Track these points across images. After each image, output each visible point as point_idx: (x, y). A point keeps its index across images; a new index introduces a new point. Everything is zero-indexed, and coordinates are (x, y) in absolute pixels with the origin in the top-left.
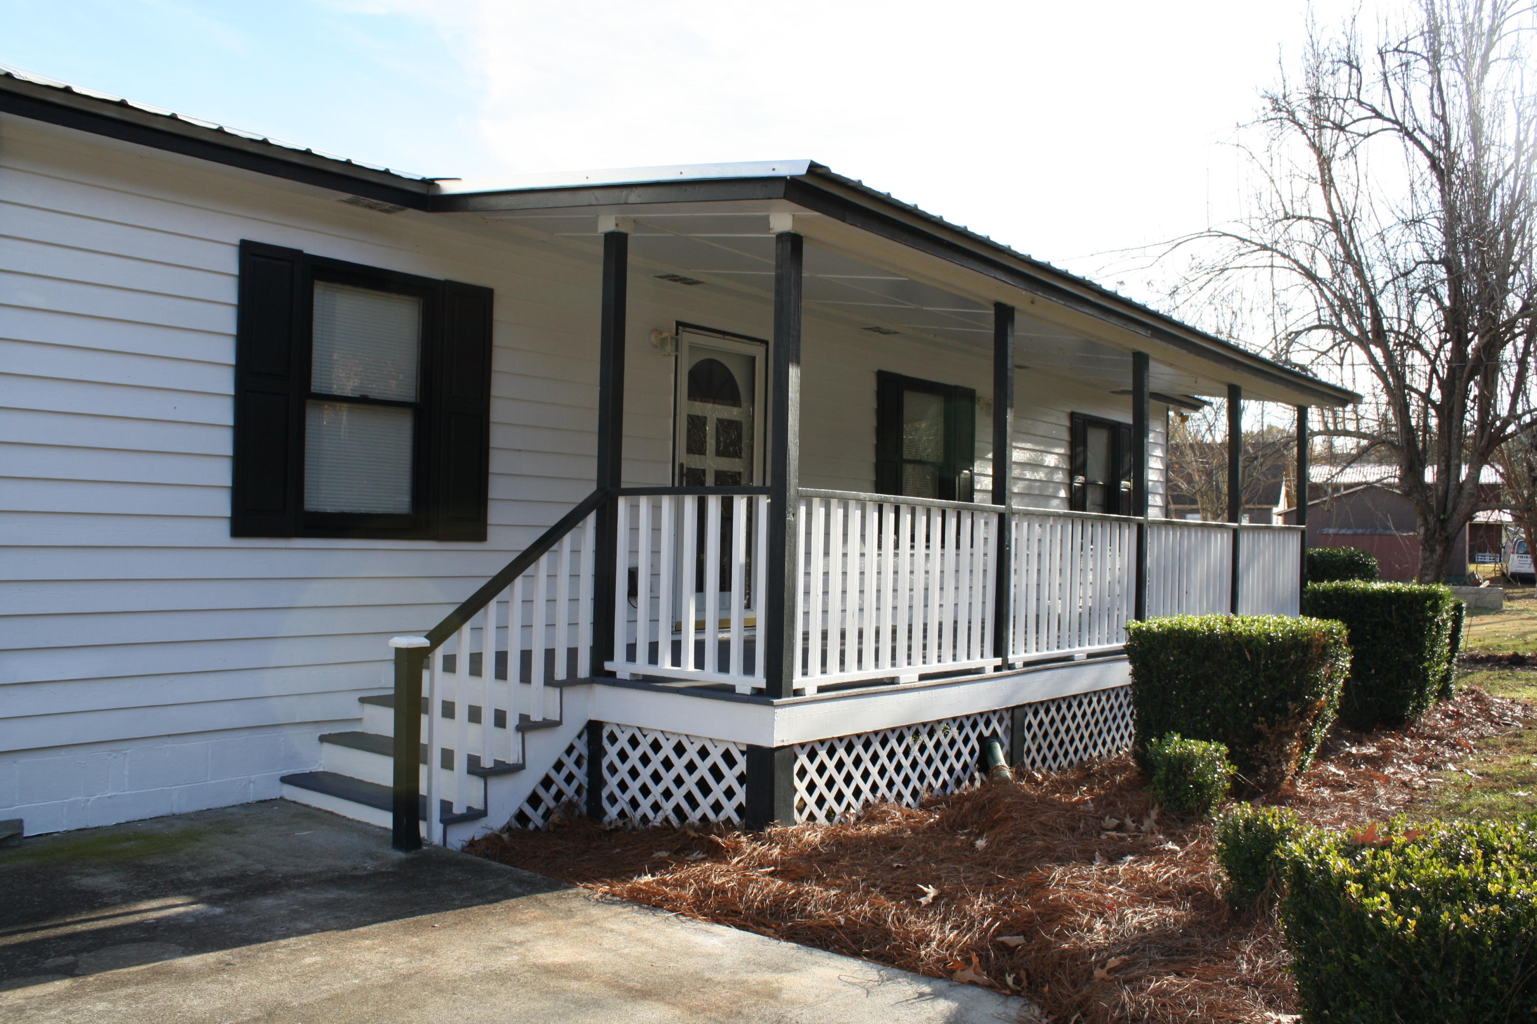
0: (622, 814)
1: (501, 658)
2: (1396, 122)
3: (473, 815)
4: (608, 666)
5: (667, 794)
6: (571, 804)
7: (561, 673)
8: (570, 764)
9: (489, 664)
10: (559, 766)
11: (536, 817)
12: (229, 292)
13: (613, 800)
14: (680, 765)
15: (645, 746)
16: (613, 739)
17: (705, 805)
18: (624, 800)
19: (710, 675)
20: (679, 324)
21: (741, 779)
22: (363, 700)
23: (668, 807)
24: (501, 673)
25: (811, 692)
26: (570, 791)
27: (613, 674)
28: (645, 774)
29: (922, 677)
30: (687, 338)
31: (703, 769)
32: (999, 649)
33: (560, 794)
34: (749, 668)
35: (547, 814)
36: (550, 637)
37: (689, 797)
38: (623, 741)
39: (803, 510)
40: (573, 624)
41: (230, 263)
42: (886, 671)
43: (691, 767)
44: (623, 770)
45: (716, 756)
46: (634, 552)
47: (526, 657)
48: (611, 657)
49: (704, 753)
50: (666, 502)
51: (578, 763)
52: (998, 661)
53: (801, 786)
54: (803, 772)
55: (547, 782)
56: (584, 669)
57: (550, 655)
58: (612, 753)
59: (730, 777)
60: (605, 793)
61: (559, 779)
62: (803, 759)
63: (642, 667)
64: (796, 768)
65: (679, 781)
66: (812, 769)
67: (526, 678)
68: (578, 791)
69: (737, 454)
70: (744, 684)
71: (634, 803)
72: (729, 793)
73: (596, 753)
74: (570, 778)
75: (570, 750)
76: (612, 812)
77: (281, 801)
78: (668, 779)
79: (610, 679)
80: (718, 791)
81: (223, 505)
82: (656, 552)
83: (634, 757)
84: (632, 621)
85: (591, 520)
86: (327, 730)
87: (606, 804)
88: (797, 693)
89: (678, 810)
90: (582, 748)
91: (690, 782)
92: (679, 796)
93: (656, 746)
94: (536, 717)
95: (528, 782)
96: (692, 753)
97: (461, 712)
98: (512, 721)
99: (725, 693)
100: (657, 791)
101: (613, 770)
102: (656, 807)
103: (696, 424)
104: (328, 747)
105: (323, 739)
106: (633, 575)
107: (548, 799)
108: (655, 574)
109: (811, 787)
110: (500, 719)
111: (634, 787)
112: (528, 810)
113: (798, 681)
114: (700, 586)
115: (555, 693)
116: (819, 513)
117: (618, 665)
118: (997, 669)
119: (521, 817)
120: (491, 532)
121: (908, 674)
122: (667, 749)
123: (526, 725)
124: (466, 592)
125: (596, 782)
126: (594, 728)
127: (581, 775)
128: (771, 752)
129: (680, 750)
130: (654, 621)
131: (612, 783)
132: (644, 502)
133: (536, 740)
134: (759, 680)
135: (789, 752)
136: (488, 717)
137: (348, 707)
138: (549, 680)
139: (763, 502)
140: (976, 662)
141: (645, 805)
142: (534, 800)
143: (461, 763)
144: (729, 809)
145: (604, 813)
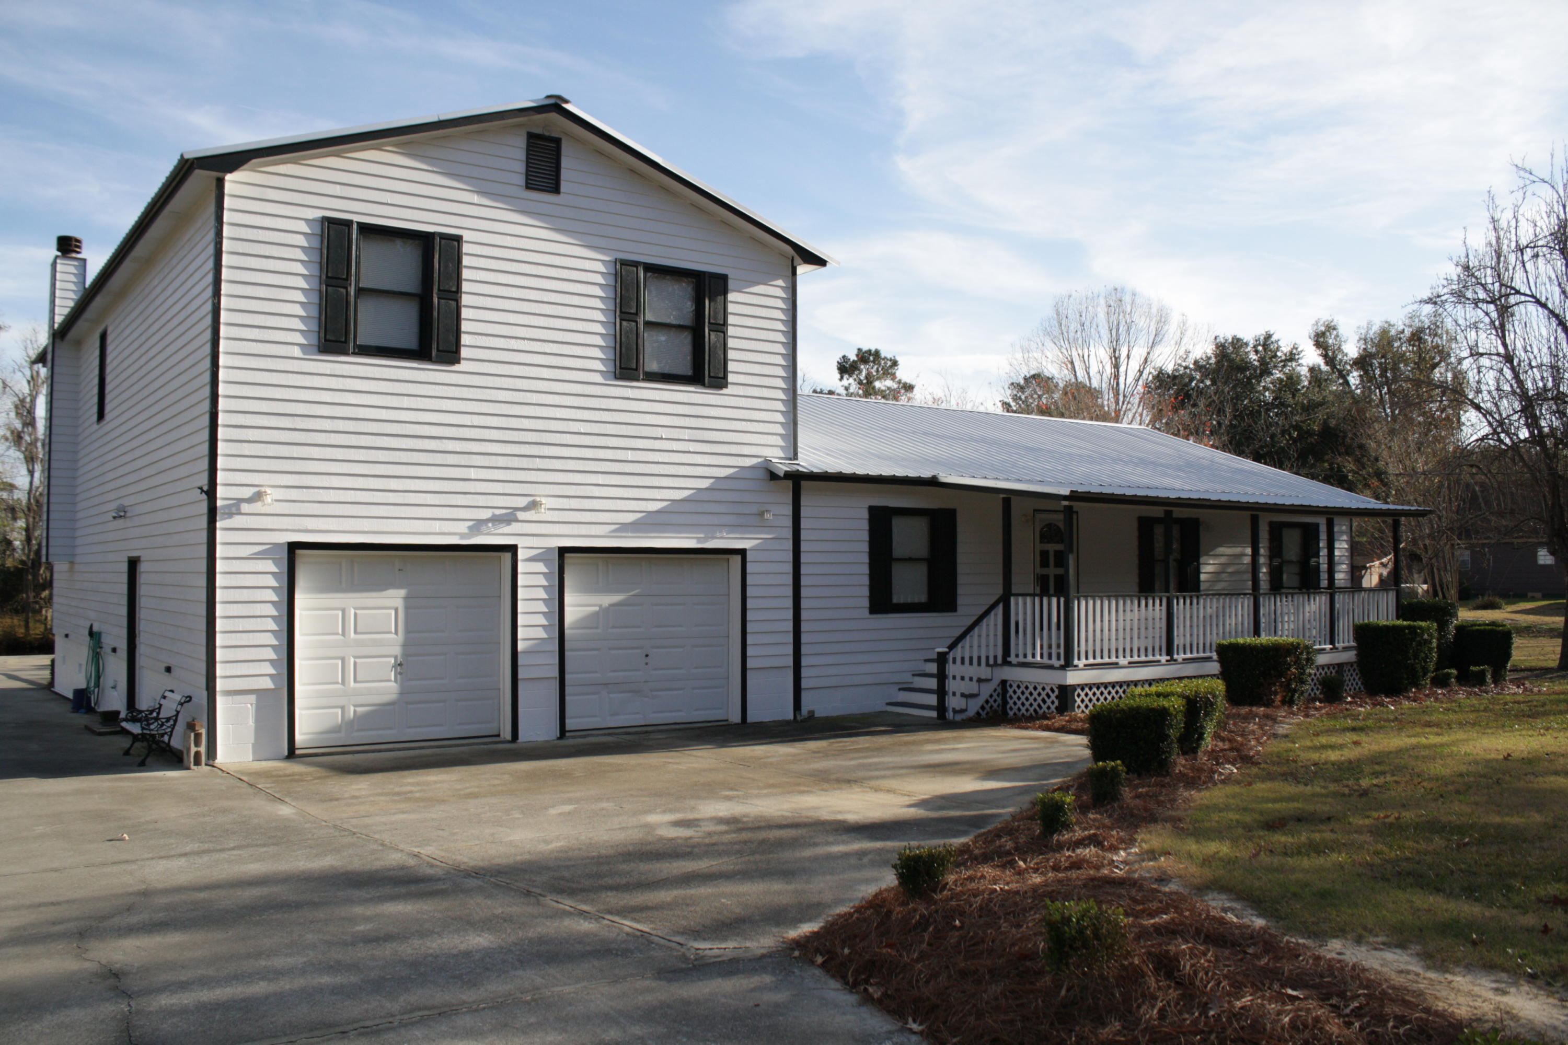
0: (1015, 714)
1: (971, 659)
2: (1532, 296)
3: (962, 711)
4: (1009, 659)
5: (1031, 705)
6: (996, 711)
7: (991, 662)
8: (995, 695)
9: (967, 661)
10: (991, 696)
11: (983, 714)
12: (865, 525)
13: (1011, 709)
14: (1035, 694)
15: (1023, 688)
16: (1011, 686)
17: (1044, 707)
18: (1015, 708)
19: (1046, 660)
20: (1035, 510)
21: (1057, 697)
22: (914, 675)
23: (1031, 709)
24: (971, 663)
25: (1081, 665)
26: (995, 705)
27: (1010, 662)
28: (1023, 698)
29: (1130, 663)
30: (1039, 516)
31: (1044, 695)
32: (1169, 652)
33: (991, 707)
34: (1059, 658)
35: (987, 713)
36: (988, 651)
37: (1039, 706)
38: (1015, 687)
39: (1076, 602)
40: (995, 646)
41: (866, 515)
42: (1114, 659)
43: (1039, 694)
44: (1015, 697)
45: (1048, 690)
46: (1017, 614)
47: (979, 658)
48: (1009, 656)
49: (1044, 689)
50: (1029, 599)
51: (998, 695)
52: (1168, 658)
53: (1078, 700)
54: (1079, 695)
55: (987, 702)
56: (1000, 661)
57: (987, 658)
58: (1011, 691)
59: (1053, 696)
60: (1008, 707)
61: (991, 701)
62: (1079, 690)
63: (1021, 659)
64: (1076, 694)
65: (1035, 700)
66: (1083, 694)
67: (979, 664)
68: (998, 706)
69: (1062, 566)
70: (1057, 664)
71: (1019, 709)
72: (1053, 702)
73: (1005, 691)
74: (995, 701)
75: (995, 690)
76: (1011, 713)
77: (886, 712)
78: (1031, 699)
79: (1009, 664)
80: (1049, 702)
81: (866, 603)
82: (1025, 613)
83: (1019, 692)
84: (1017, 644)
85: (1001, 606)
86: (901, 686)
87: (1009, 711)
88: (1076, 666)
89: (1035, 710)
90: (999, 690)
91: (1039, 700)
92: (1035, 705)
93: (1027, 688)
94: (983, 677)
95: (980, 701)
96: (1039, 689)
97: (958, 678)
98: (975, 679)
99: (1051, 667)
100: (1027, 704)
101: (1011, 697)
102: (1027, 710)
103: (1044, 555)
104: (902, 692)
105: (900, 689)
106: (1017, 624)
107: (987, 707)
108: (1025, 624)
109: (1082, 701)
110: (971, 679)
111: (1019, 703)
112: (981, 711)
113: (1076, 662)
114: (1042, 629)
115: (989, 669)
116: (1083, 603)
117: (1012, 659)
118: (1167, 661)
119: (978, 713)
120: (959, 608)
121: (1122, 661)
122: (1031, 688)
123: (980, 681)
124: (958, 632)
125: (1005, 702)
126: (1004, 683)
127: (999, 700)
128: (1066, 687)
129: (1035, 688)
130: (1025, 644)
131: (1011, 702)
132: (1020, 599)
133: (983, 686)
134: (1062, 662)
135: (1074, 688)
136: (967, 679)
137: (907, 677)
138: (988, 665)
139: (1062, 600)
140: (1158, 657)
141: (1023, 710)
142: (983, 708)
143: (958, 695)
144: (1053, 708)
145: (1007, 714)
